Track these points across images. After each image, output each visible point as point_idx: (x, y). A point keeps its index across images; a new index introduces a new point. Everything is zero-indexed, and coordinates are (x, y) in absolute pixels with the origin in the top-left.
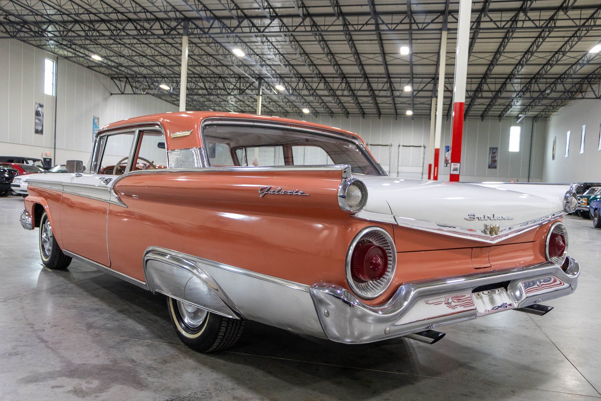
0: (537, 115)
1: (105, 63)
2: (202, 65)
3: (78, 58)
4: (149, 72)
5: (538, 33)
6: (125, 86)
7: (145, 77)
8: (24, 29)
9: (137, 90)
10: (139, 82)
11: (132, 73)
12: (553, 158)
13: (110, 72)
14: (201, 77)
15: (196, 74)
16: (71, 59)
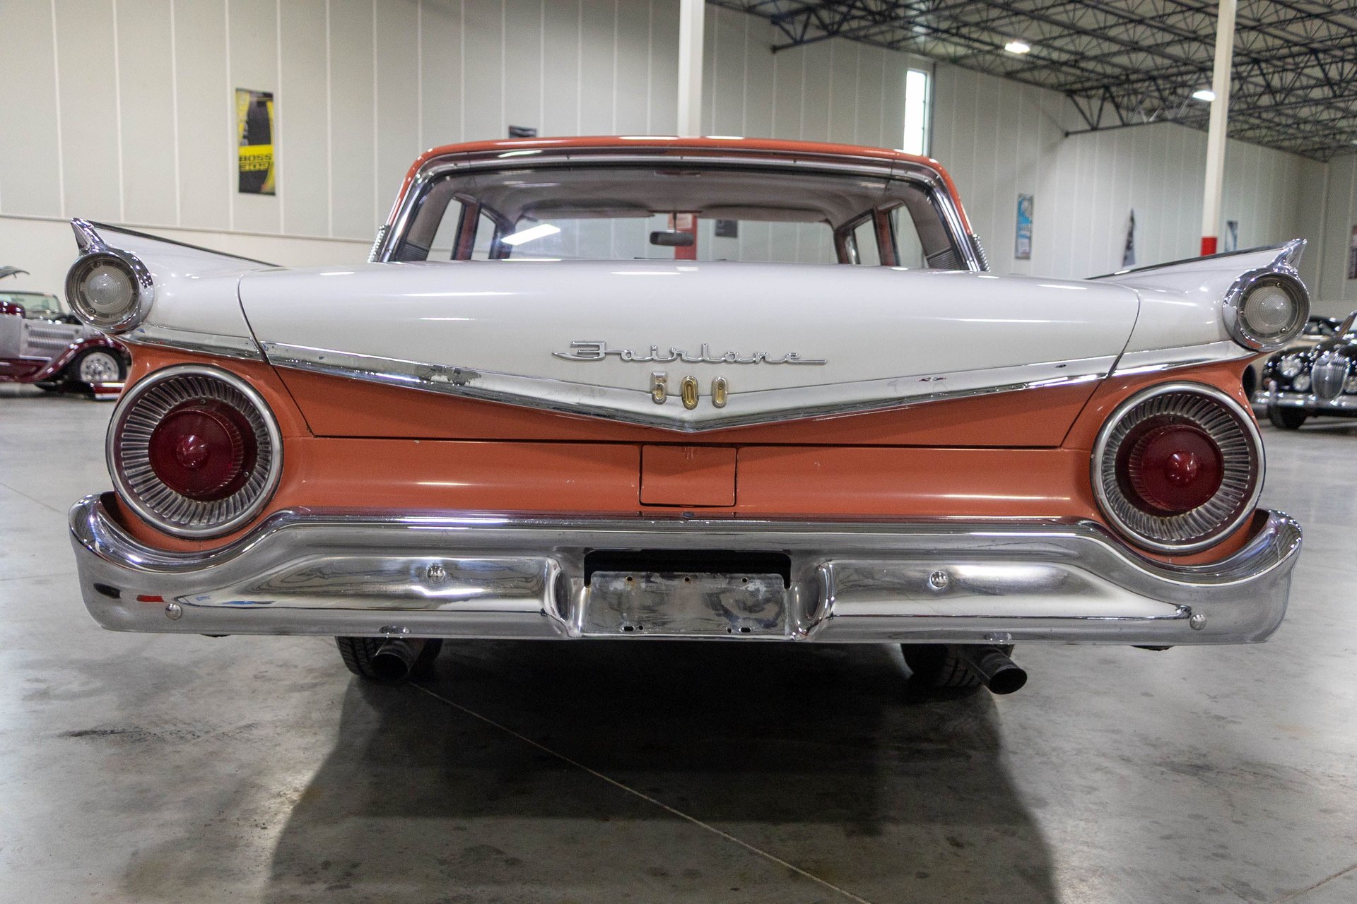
1: (1044, 59)
2: (1310, 16)
3: (981, 58)
4: (1159, 60)
6: (1101, 109)
7: (1153, 79)
8: (855, 12)
9: (1130, 114)
10: (1136, 92)
11: (1117, 71)
13: (1062, 78)
14: (1314, 52)
15: (1296, 44)
16: (965, 61)
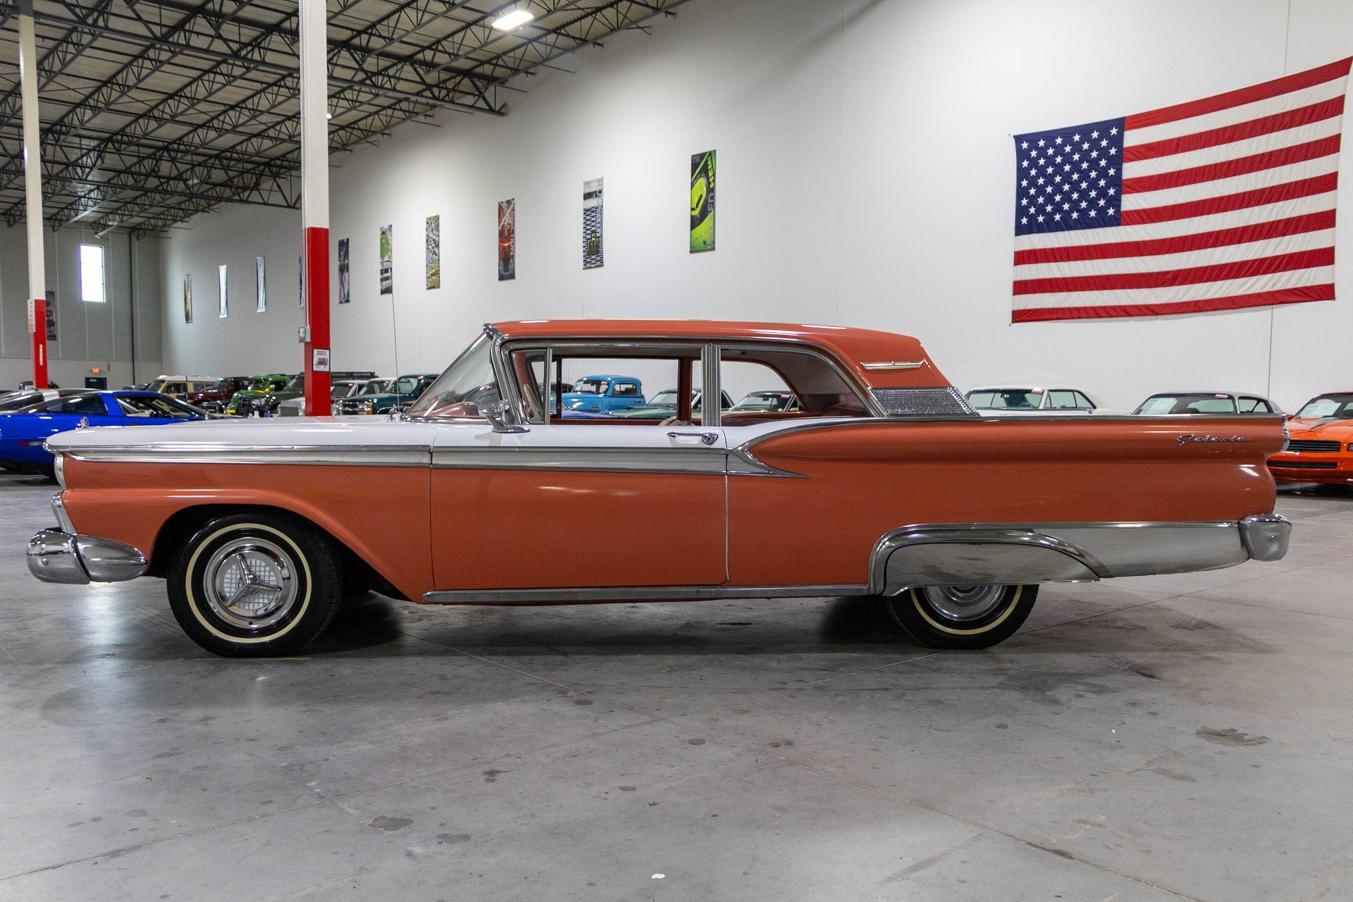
0: (140, 224)
5: (141, 48)
12: (188, 318)
